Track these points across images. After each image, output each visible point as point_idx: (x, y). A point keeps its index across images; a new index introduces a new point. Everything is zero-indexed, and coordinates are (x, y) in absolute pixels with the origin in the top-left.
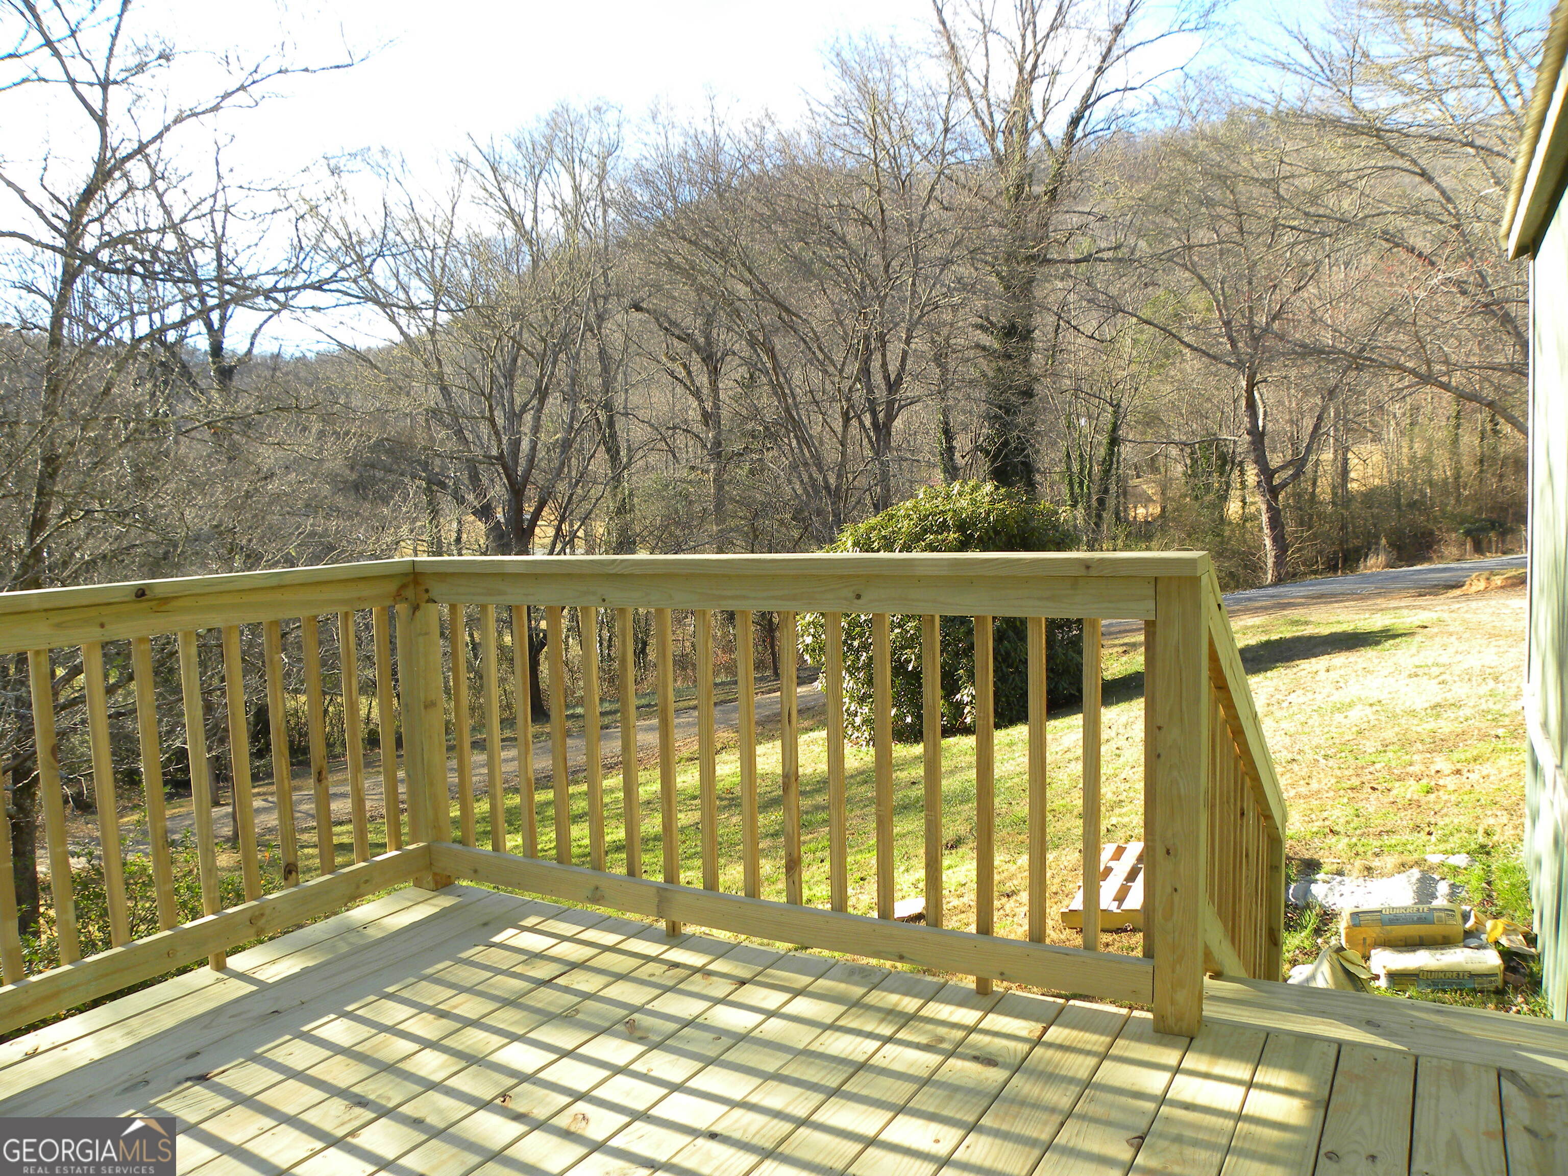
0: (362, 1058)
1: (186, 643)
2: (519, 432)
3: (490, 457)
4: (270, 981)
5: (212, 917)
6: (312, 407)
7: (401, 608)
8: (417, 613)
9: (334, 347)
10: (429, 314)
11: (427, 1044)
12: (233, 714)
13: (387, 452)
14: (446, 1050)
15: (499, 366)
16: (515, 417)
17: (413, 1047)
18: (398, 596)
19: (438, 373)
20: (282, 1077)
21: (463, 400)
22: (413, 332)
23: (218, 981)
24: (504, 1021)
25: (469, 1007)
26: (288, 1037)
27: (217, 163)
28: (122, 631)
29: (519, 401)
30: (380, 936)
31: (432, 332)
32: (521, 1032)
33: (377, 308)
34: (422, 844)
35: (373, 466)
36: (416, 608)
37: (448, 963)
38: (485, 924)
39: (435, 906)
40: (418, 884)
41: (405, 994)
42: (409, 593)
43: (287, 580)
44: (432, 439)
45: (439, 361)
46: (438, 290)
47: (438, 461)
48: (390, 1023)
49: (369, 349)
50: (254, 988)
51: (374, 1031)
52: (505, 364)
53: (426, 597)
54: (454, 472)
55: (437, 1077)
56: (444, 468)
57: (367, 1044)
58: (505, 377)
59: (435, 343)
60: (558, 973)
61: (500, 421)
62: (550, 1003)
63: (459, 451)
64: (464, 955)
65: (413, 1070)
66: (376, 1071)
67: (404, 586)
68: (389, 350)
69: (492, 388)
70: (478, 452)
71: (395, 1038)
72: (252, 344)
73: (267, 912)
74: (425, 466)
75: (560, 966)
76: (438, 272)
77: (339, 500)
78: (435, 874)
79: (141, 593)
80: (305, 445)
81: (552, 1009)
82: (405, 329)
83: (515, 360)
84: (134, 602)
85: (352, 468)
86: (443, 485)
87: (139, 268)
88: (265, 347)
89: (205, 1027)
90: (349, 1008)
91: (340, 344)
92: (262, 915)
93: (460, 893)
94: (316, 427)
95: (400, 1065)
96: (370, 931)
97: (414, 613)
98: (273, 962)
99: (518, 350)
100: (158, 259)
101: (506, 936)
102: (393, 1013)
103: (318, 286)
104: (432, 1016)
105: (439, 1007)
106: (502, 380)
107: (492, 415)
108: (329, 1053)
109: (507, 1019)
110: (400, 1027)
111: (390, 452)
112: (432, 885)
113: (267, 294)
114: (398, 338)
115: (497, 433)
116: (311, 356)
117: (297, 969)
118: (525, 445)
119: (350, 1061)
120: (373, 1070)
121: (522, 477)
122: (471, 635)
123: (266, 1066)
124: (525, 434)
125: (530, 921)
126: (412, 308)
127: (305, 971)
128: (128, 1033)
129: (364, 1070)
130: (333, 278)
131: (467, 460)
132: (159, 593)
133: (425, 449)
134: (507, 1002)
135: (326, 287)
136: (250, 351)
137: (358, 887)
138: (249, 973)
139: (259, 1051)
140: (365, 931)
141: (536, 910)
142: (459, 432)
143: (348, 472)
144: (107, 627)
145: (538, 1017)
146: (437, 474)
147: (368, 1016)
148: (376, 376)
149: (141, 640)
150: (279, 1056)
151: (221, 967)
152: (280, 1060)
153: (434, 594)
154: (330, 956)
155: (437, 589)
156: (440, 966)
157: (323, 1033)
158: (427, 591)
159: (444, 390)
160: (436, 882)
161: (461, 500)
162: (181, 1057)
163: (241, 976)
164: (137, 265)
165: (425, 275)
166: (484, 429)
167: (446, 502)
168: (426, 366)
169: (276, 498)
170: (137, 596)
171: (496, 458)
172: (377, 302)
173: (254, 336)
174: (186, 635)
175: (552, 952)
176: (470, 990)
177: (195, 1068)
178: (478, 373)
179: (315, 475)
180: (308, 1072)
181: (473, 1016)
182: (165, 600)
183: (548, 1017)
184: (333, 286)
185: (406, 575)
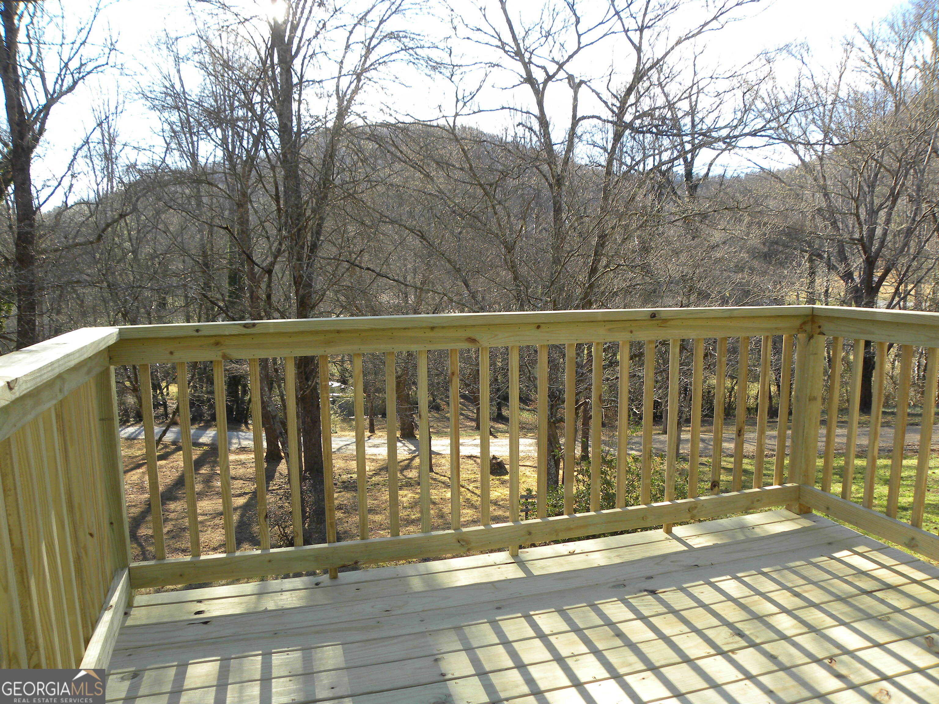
0: (744, 607)
1: (674, 346)
2: (876, 223)
3: (854, 239)
4: (695, 547)
5: (668, 503)
6: (746, 208)
7: (802, 336)
8: (811, 341)
9: (757, 170)
10: (819, 148)
11: (784, 610)
12: (695, 389)
13: (786, 235)
14: (796, 617)
15: (865, 180)
16: (873, 213)
17: (775, 609)
18: (801, 329)
19: (823, 185)
20: (696, 605)
21: (838, 203)
22: (807, 159)
23: (667, 539)
24: (837, 610)
25: (815, 595)
26: (702, 582)
27: (694, 65)
28: (642, 336)
29: (877, 201)
30: (763, 535)
31: (821, 159)
32: (847, 621)
33: (786, 145)
34: (795, 485)
35: (777, 243)
36: (811, 337)
37: (803, 563)
38: (830, 544)
39: (799, 524)
40: (788, 508)
41: (774, 575)
42: (808, 327)
43: (735, 314)
44: (816, 227)
45: (824, 177)
46: (826, 132)
47: (817, 241)
48: (763, 591)
49: (779, 171)
50: (686, 548)
51: (752, 593)
52: (869, 178)
53: (818, 330)
54: (828, 248)
55: (788, 633)
56: (821, 246)
57: (748, 600)
58: (869, 187)
59: (822, 166)
60: (877, 588)
61: (863, 215)
62: (869, 607)
63: (833, 235)
64: (814, 560)
65: (774, 624)
66: (751, 617)
67: (805, 323)
68: (791, 171)
69: (859, 194)
70: (846, 236)
71: (764, 601)
72: (709, 169)
73: (699, 507)
74: (810, 244)
75: (879, 584)
76: (827, 120)
77: (756, 264)
78: (800, 504)
79: (653, 315)
80: (738, 230)
81: (870, 611)
82: (803, 158)
83: (876, 175)
84: (649, 320)
85: (764, 244)
86: (820, 256)
87: (654, 130)
88: (716, 171)
89: (657, 564)
90: (739, 575)
91: (761, 168)
92: (696, 507)
93: (814, 519)
94: (747, 219)
95: (766, 618)
96: (757, 530)
97: (809, 340)
98: (698, 536)
99: (880, 168)
100: (665, 124)
101: (843, 554)
102: (767, 585)
103: (754, 134)
104: (790, 594)
105: (795, 589)
106: (866, 189)
107: (858, 212)
108: (724, 599)
109: (838, 608)
110: (769, 595)
111: (788, 235)
112: (797, 511)
113: (723, 139)
114: (798, 162)
115: (860, 224)
116: (742, 175)
117: (710, 544)
118: (879, 232)
119: (736, 607)
120: (749, 617)
121: (875, 253)
122: (828, 353)
123: (688, 596)
124: (880, 225)
125: (860, 549)
126: (808, 144)
127: (715, 546)
128: (618, 556)
129: (744, 615)
130: (763, 129)
131: (838, 241)
132: (663, 316)
133: (811, 233)
134: (839, 599)
135: (759, 134)
136: (707, 174)
137: (753, 503)
138: (684, 539)
139: (685, 586)
140: (753, 530)
141: (867, 543)
142: (834, 224)
143: (762, 246)
144: (634, 333)
145: (860, 614)
146: (817, 249)
147: (750, 582)
148: (783, 187)
149: (650, 342)
150: (695, 591)
151: (669, 531)
152: (696, 595)
153: (824, 329)
154: (730, 541)
155: (826, 326)
156: (798, 563)
157: (723, 585)
158: (820, 327)
159: (826, 195)
160: (800, 510)
161: (831, 267)
162: (642, 577)
163: (679, 540)
164: (654, 128)
165: (819, 123)
166: (851, 221)
167: (821, 268)
168: (815, 180)
169: (718, 261)
170: (651, 317)
171: (858, 240)
172: (786, 141)
173: (711, 165)
174: (675, 341)
175: (874, 573)
176: (815, 584)
177: (650, 585)
178: (849, 184)
179: (742, 248)
180: (711, 606)
181: (817, 601)
182: (665, 320)
183: (868, 617)
184: (763, 133)
185: (807, 316)
